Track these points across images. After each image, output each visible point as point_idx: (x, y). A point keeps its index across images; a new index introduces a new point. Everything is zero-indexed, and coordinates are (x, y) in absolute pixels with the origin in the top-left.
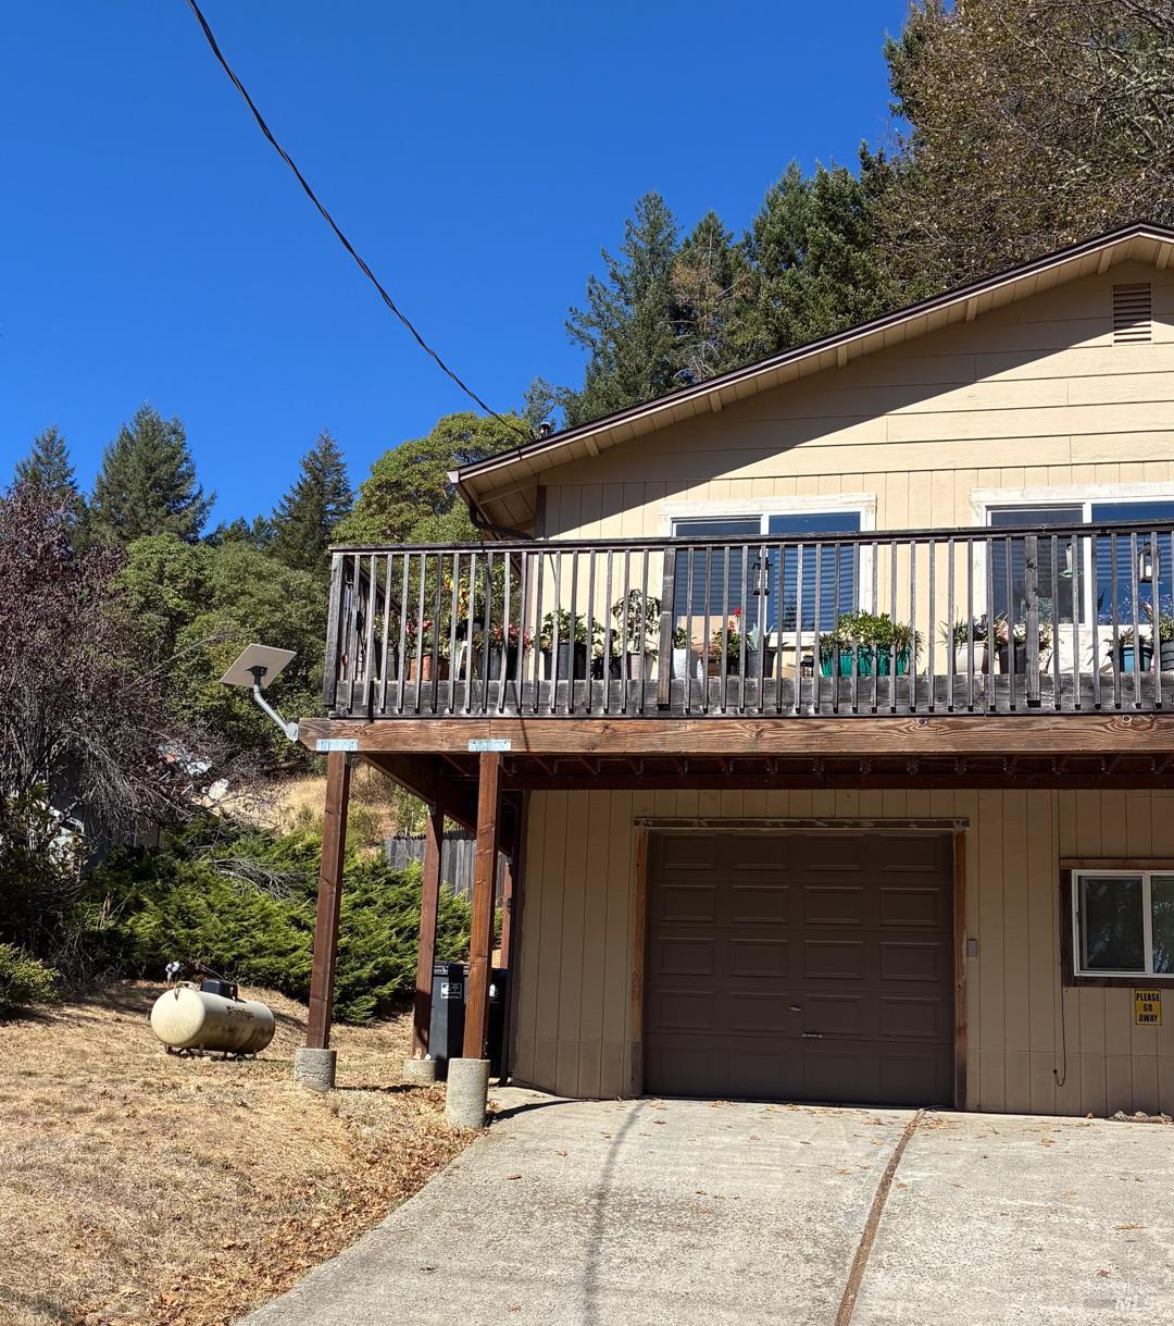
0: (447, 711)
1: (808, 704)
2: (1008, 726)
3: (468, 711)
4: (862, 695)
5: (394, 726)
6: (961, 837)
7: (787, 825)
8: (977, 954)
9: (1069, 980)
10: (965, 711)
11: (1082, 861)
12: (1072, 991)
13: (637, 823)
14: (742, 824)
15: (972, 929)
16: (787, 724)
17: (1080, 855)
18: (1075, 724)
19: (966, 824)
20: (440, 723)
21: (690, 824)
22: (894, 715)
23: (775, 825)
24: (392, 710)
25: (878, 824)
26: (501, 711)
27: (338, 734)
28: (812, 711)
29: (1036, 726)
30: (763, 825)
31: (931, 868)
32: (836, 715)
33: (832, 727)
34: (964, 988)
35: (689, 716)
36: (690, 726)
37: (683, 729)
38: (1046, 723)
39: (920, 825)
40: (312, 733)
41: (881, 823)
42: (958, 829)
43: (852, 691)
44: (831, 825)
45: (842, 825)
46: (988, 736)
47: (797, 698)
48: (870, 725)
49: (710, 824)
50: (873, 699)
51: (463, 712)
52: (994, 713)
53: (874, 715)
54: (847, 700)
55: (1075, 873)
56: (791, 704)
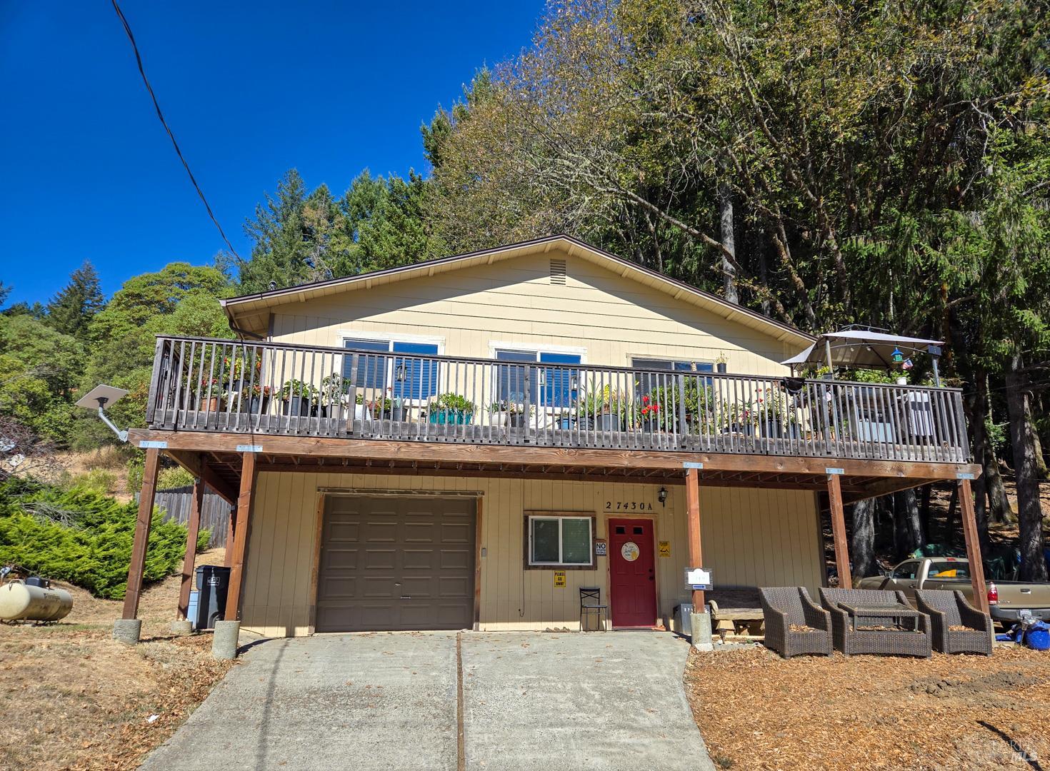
0: (225, 429)
1: (424, 436)
2: (515, 451)
3: (237, 429)
4: (450, 433)
5: (190, 435)
6: (481, 499)
7: (398, 492)
8: (486, 555)
9: (527, 567)
10: (497, 443)
11: (534, 511)
12: (528, 571)
13: (319, 490)
14: (375, 492)
15: (484, 543)
16: (413, 445)
17: (533, 508)
18: (544, 451)
19: (483, 494)
20: (219, 435)
21: (348, 491)
22: (464, 443)
23: (393, 493)
24: (190, 427)
25: (442, 493)
26: (257, 430)
27: (154, 438)
28: (425, 439)
29: (527, 452)
30: (386, 492)
31: (465, 514)
32: (437, 442)
33: (435, 447)
34: (479, 572)
35: (363, 438)
36: (363, 443)
37: (359, 445)
38: (532, 450)
39: (462, 494)
40: (137, 437)
41: (444, 493)
42: (478, 496)
43: (445, 431)
44: (420, 493)
45: (425, 493)
46: (507, 455)
47: (419, 433)
48: (453, 447)
49: (358, 491)
50: (455, 435)
51: (235, 430)
52: (509, 445)
53: (455, 443)
54: (442, 435)
55: (530, 517)
56: (415, 435)
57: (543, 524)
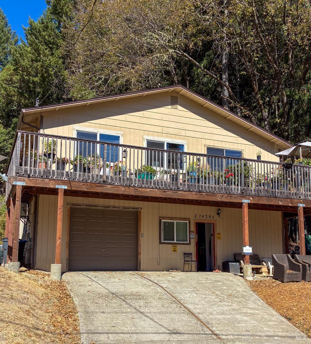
0: (50, 177)
5: (36, 180)
6: (140, 212)
7: (104, 207)
8: (143, 237)
9: (161, 243)
10: (166, 188)
12: (161, 245)
13: (68, 205)
14: (93, 206)
15: (142, 232)
16: (131, 188)
17: (163, 216)
18: (186, 193)
19: (141, 209)
20: (48, 180)
21: (81, 206)
22: (152, 188)
24: (35, 175)
26: (65, 178)
27: (20, 181)
28: (136, 186)
29: (178, 193)
30: (98, 207)
31: (132, 218)
32: (141, 187)
33: (140, 190)
34: (140, 245)
36: (109, 186)
39: (132, 209)
40: (12, 180)
41: (124, 208)
43: (145, 182)
46: (170, 194)
48: (148, 190)
49: (86, 206)
50: (149, 184)
51: (55, 178)
52: (171, 189)
54: (143, 184)
55: (162, 220)
56: (132, 184)
57: (167, 224)
